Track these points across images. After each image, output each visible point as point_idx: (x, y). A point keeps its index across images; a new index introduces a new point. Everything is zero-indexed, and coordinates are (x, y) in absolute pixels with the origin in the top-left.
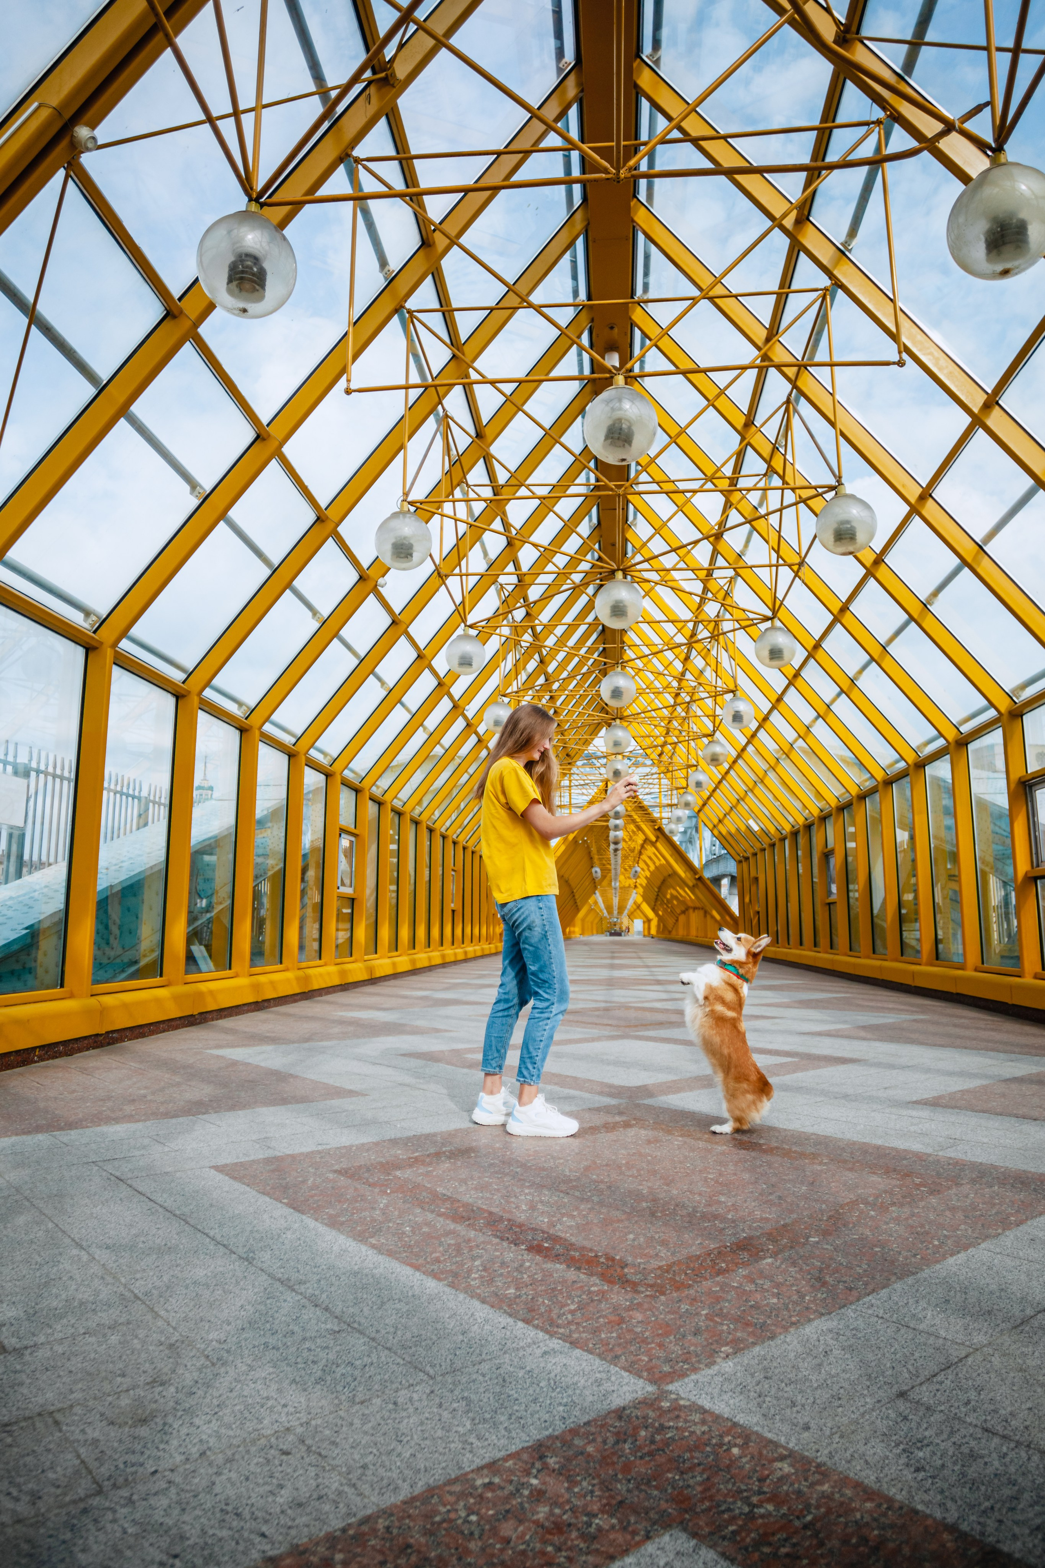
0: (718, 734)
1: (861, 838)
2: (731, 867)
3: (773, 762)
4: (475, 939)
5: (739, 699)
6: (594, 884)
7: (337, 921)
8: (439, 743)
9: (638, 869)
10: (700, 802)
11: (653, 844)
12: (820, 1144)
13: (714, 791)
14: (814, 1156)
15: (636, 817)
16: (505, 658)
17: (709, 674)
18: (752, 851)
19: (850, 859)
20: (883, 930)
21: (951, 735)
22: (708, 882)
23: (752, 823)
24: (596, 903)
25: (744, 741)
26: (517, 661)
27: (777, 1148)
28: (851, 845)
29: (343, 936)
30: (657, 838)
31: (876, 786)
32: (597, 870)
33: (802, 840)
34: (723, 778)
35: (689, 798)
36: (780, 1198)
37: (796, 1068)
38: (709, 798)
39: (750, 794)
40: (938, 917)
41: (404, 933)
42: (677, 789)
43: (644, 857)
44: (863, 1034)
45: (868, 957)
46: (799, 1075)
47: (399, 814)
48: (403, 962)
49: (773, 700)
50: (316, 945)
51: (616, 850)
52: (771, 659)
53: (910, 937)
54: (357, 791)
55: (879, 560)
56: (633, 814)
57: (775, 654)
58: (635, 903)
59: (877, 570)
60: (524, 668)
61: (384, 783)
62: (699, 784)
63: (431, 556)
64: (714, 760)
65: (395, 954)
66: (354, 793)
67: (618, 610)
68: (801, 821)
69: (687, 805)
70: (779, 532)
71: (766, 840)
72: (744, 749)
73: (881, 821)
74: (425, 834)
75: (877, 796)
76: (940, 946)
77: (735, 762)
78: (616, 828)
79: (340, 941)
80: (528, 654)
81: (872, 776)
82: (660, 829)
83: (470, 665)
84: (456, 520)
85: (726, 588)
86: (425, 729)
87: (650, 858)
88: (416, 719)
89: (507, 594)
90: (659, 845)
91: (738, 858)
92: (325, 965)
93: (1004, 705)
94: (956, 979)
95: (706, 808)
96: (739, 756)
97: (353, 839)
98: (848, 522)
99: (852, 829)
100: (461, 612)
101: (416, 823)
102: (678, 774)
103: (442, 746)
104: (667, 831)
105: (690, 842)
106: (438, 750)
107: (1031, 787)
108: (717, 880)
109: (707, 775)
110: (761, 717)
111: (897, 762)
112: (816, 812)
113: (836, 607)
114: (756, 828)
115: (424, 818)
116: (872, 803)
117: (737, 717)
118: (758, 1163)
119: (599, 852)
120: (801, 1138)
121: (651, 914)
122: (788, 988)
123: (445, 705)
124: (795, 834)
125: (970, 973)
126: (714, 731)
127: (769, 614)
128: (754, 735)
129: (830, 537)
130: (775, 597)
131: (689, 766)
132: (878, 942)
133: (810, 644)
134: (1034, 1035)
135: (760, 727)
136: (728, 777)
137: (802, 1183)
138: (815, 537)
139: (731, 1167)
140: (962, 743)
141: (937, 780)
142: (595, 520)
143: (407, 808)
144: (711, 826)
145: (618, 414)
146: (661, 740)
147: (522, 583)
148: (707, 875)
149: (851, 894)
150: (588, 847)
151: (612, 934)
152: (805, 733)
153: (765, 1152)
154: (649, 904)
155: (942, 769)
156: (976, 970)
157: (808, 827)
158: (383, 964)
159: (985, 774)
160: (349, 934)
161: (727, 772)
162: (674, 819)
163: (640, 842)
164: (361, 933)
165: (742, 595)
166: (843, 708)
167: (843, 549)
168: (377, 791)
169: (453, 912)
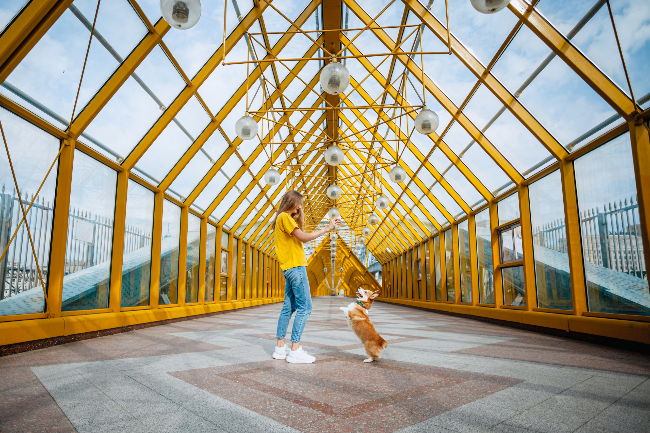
0: (374, 213)
1: (432, 255)
2: (379, 268)
3: (396, 224)
4: (277, 296)
5: (383, 197)
6: (325, 275)
7: (221, 287)
8: (262, 215)
9: (342, 269)
10: (367, 241)
11: (348, 258)
12: (413, 366)
13: (373, 236)
14: (410, 370)
15: (341, 247)
16: (288, 182)
17: (371, 188)
18: (388, 261)
19: (427, 263)
20: (440, 291)
21: (468, 211)
22: (371, 274)
23: (388, 249)
24: (325, 283)
25: (385, 216)
26: (294, 183)
27: (395, 367)
28: (428, 258)
29: (223, 293)
30: (350, 255)
31: (438, 233)
32: (326, 269)
33: (408, 256)
34: (377, 231)
35: (363, 239)
36: (396, 384)
37: (404, 340)
38: (371, 239)
39: (387, 238)
40: (462, 286)
41: (248, 292)
42: (358, 235)
43: (345, 264)
44: (431, 329)
45: (434, 302)
46: (405, 343)
47: (246, 244)
48: (247, 303)
49: (397, 198)
50: (212, 296)
51: (333, 260)
52: (396, 179)
53: (451, 294)
54: (229, 234)
55: (440, 140)
56: (340, 245)
57: (398, 177)
58: (341, 283)
59: (439, 143)
60: (296, 185)
61: (239, 231)
62: (366, 233)
63: (257, 134)
64: (373, 222)
65: (244, 300)
66: (227, 235)
67: (334, 158)
68: (408, 248)
69: (362, 241)
70: (400, 129)
71: (393, 257)
72: (385, 219)
73: (440, 247)
74: (256, 252)
75: (438, 237)
76: (463, 298)
77: (381, 224)
78: (333, 251)
79: (222, 295)
80: (298, 180)
81: (437, 229)
82: (351, 252)
83: (274, 181)
84: (268, 120)
85: (378, 152)
86: (256, 209)
87: (347, 264)
88: (253, 205)
89: (289, 154)
90: (350, 258)
91: (382, 264)
92: (216, 303)
93: (490, 198)
94: (469, 309)
95: (370, 244)
96: (383, 222)
97: (227, 253)
98: (428, 121)
99: (428, 252)
100: (271, 161)
101: (253, 248)
102: (358, 229)
103: (263, 217)
104: (354, 253)
105: (363, 258)
106: (261, 219)
107: (500, 231)
108: (374, 273)
109: (371, 229)
110: (392, 206)
111: (446, 223)
112: (413, 244)
113: (423, 159)
114: (389, 251)
115: (256, 246)
116: (436, 240)
117: (382, 204)
118: (388, 372)
119: (326, 262)
120: (405, 364)
121: (347, 287)
122: (402, 313)
123: (264, 200)
124: (405, 253)
125: (474, 306)
126: (373, 210)
127: (395, 162)
128: (389, 213)
129: (420, 127)
130: (398, 155)
131: (363, 226)
132: (438, 296)
133: (412, 175)
134: (500, 329)
135: (392, 209)
136: (379, 231)
137: (405, 379)
138: (414, 128)
139: (377, 374)
140: (473, 214)
141: (463, 231)
142: (325, 125)
143: (249, 242)
144: (371, 251)
145: (334, 74)
146: (352, 215)
147: (296, 150)
148: (370, 271)
149: (427, 278)
150: (322, 260)
151: (331, 296)
152: (410, 212)
153: (390, 368)
154: (346, 283)
155: (464, 226)
156: (477, 305)
157: (411, 250)
158: (239, 304)
159: (481, 228)
160: (225, 292)
161: (378, 229)
162: (357, 248)
163: (343, 258)
164: (230, 291)
165: (384, 154)
166: (425, 201)
167: (425, 132)
168: (237, 234)
169: (268, 284)
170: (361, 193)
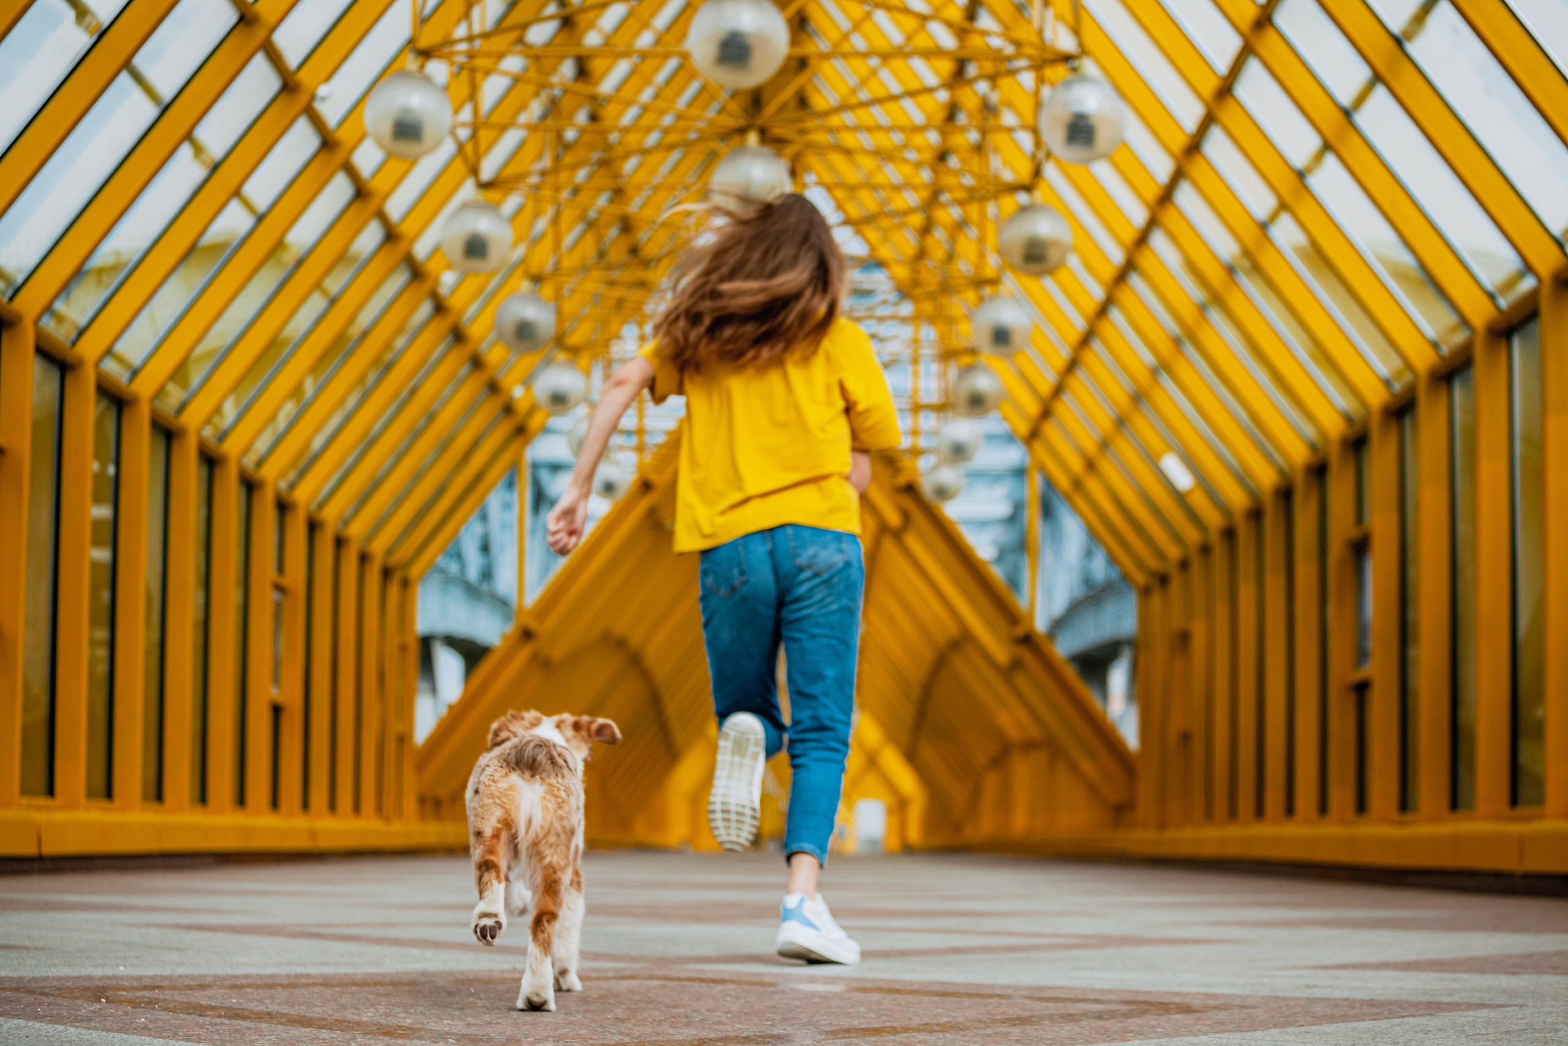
11: (897, 535)
18: (1177, 552)
19: (1411, 554)
22: (1062, 659)
23: (1172, 466)
25: (1138, 215)
30: (906, 516)
33: (1303, 511)
34: (1092, 329)
39: (1166, 380)
47: (120, 403)
61: (78, 309)
62: (999, 336)
68: (1299, 455)
82: (910, 489)
86: (198, 150)
95: (1049, 425)
101: (168, 435)
103: (248, 205)
104: (926, 486)
106: (235, 220)
112: (1334, 427)
114: (1183, 479)
115: (191, 419)
116: (1466, 391)
121: (906, 780)
124: (1286, 494)
128: (1165, 198)
132: (1465, 777)
136: (1105, 327)
143: (144, 388)
149: (1411, 654)
157: (1318, 471)
161: (1103, 313)
168: (59, 333)
169: (277, 711)
170: (976, 42)
